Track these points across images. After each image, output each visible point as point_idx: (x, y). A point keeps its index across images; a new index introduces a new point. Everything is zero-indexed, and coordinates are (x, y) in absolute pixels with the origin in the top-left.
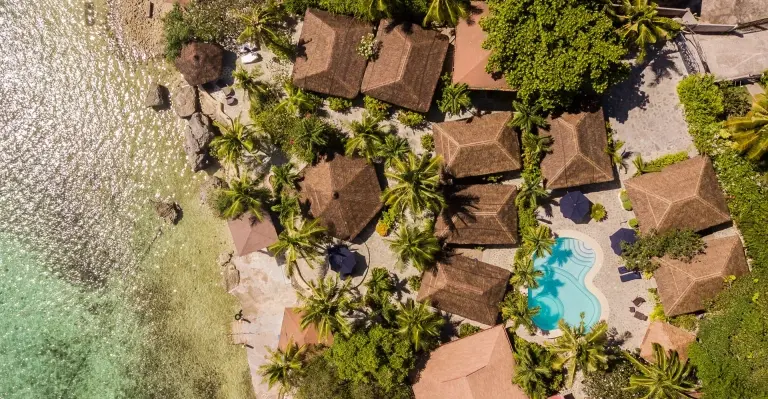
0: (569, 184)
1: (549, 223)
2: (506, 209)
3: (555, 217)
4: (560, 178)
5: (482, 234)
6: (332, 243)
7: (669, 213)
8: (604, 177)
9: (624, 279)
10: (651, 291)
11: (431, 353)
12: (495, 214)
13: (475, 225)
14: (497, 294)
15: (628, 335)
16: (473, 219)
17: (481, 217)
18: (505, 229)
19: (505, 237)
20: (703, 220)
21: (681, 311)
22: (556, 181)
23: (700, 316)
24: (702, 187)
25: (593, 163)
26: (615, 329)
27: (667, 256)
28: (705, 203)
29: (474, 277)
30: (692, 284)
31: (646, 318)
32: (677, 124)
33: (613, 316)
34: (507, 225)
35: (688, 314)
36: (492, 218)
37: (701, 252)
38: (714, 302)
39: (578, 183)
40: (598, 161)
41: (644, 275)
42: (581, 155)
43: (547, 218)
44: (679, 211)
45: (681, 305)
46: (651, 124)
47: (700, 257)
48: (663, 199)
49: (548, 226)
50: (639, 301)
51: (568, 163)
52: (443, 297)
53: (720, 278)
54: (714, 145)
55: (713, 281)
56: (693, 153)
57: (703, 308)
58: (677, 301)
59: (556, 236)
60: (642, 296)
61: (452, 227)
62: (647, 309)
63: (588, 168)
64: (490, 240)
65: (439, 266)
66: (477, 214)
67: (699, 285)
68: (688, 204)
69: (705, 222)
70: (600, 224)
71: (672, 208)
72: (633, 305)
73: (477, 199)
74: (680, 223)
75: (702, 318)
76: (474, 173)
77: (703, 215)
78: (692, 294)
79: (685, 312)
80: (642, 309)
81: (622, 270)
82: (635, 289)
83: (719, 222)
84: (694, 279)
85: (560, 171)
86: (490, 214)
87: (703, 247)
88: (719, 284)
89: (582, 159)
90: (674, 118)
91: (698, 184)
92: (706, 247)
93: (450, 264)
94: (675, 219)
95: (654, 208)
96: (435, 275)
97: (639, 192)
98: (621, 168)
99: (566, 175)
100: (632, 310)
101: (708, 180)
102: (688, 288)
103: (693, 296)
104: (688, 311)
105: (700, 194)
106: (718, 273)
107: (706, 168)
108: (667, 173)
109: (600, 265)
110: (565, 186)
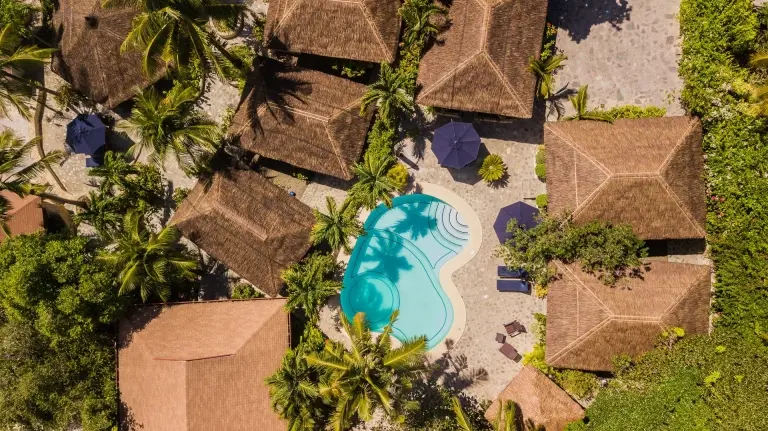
0: (456, 105)
1: (415, 167)
2: (349, 120)
3: (426, 161)
4: (442, 90)
5: (301, 149)
6: (95, 109)
7: (604, 193)
8: (516, 108)
9: (502, 287)
10: (539, 318)
11: (164, 310)
12: (325, 120)
13: (292, 130)
14: (294, 249)
15: (482, 374)
16: (290, 118)
17: (303, 119)
18: (337, 151)
19: (336, 164)
20: (656, 224)
21: (572, 363)
22: (435, 93)
23: (604, 381)
24: (674, 165)
25: (503, 78)
26: (464, 359)
27: (578, 264)
28: (670, 193)
29: (263, 211)
30: (606, 323)
31: (518, 358)
32: (662, 65)
33: (468, 338)
34: (343, 147)
35: (585, 371)
36: (319, 125)
37: (636, 273)
38: (632, 364)
39: (469, 106)
40: (514, 79)
41: (536, 290)
42: (487, 56)
43: (414, 160)
44: (621, 195)
45: (577, 353)
46: (621, 56)
47: (634, 282)
48: (601, 167)
49: (412, 171)
50: (515, 327)
51: (462, 66)
52: (206, 228)
53: (656, 328)
54: (716, 100)
55: (642, 329)
56: (676, 110)
57: (611, 369)
58: (572, 344)
59: (419, 190)
60: (523, 322)
61: (256, 124)
62: (525, 345)
63: (492, 84)
64: (312, 163)
65: (217, 178)
66: (298, 112)
67: (615, 327)
68: (639, 185)
69: (660, 229)
70: (492, 191)
71: (610, 185)
72: (504, 331)
73: (309, 92)
74: (617, 217)
75: (606, 385)
76: (316, 50)
77: (661, 214)
78: (601, 340)
79: (580, 366)
80: (518, 342)
81: (502, 270)
82: (517, 308)
83: (684, 234)
84: (611, 316)
85: (445, 77)
86: (318, 118)
87: (642, 268)
88: (651, 337)
89: (486, 65)
90: (662, 55)
91: (669, 157)
92: (648, 269)
93: (235, 180)
94: (611, 205)
95: (579, 177)
96: (206, 191)
97: (564, 146)
98: (551, 112)
99: (453, 87)
100: (502, 339)
101: (687, 159)
102: (595, 329)
103: (601, 344)
104: (585, 367)
105: (667, 174)
106: (655, 318)
107: (690, 138)
108: (620, 128)
109: (473, 253)
110: (449, 105)
